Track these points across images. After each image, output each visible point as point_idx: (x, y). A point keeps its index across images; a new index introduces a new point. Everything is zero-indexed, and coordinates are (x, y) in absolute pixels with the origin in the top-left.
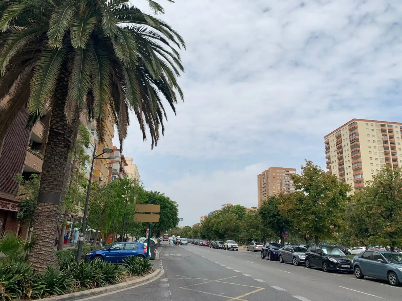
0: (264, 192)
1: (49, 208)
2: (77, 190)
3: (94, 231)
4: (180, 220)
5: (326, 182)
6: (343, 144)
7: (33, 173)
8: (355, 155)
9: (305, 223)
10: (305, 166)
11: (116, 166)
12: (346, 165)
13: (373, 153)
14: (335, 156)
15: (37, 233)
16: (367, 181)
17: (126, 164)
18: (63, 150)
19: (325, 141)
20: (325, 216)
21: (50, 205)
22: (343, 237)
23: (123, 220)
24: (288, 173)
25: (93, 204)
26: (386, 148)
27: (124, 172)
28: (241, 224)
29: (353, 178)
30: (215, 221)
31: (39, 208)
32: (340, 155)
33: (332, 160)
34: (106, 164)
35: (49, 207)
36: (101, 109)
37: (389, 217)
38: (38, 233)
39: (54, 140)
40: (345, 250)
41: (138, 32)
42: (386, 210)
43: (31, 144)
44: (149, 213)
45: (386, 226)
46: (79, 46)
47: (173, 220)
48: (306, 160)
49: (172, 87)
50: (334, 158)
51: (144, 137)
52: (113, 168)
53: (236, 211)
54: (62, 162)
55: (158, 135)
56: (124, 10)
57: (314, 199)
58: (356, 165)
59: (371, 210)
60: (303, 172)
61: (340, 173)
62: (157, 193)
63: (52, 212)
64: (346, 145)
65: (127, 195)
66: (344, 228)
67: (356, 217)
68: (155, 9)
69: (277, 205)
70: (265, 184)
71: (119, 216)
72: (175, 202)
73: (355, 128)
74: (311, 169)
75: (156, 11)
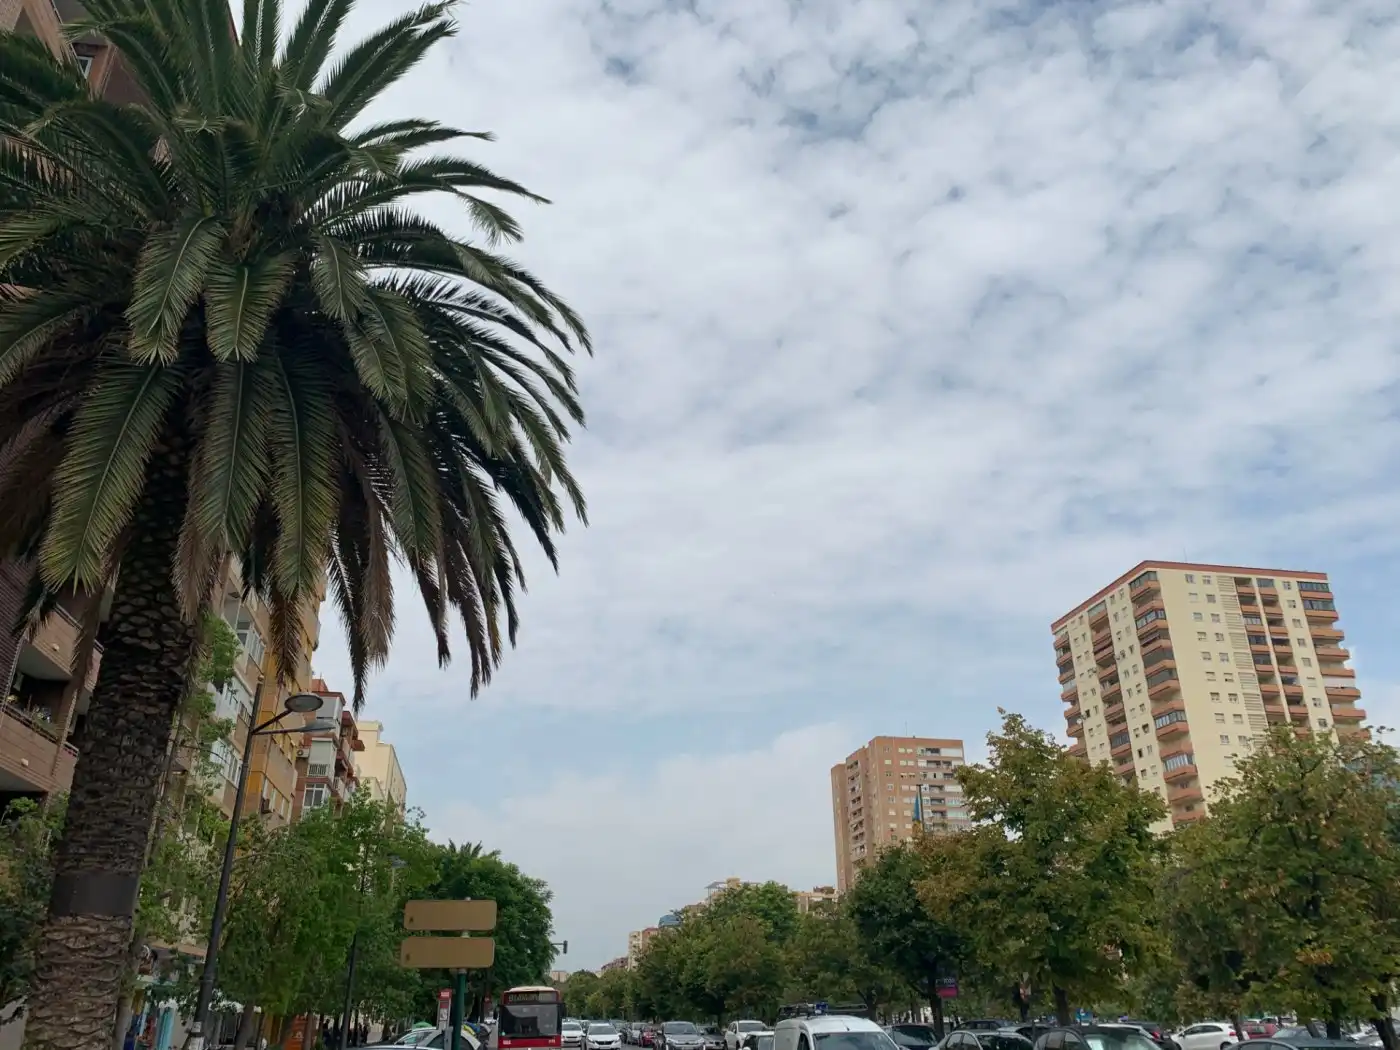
0: (856, 829)
1: (93, 935)
2: (182, 853)
3: (239, 1007)
4: (557, 952)
5: (1076, 787)
6: (1118, 648)
7: (19, 794)
8: (1160, 687)
9: (1014, 945)
10: (1000, 733)
11: (323, 755)
12: (1133, 723)
13: (1219, 676)
14: (1093, 691)
15: (40, 1037)
16: (1222, 783)
17: (359, 746)
18: (152, 711)
19: (1054, 639)
20: (1085, 913)
21: (95, 923)
22: (1153, 988)
23: (350, 959)
24: (934, 756)
25: (237, 902)
26: (1260, 658)
27: (350, 775)
28: (782, 956)
29: (1160, 768)
30: (688, 949)
31: (56, 936)
32: (1110, 689)
33: (1084, 705)
34: (286, 749)
35: (92, 931)
36: (303, 565)
37: (1308, 910)
38: (45, 1036)
39: (124, 677)
40: (1162, 1037)
41: (429, 299)
42: (1296, 883)
43: (17, 687)
44: (456, 934)
45: (1301, 946)
46: (233, 352)
47: (534, 952)
48: (1001, 711)
49: (549, 479)
50: (1092, 700)
51: (444, 651)
52: (312, 761)
53: (764, 905)
54: (147, 759)
55: (495, 646)
56: (383, 228)
57: (1042, 854)
58: (1166, 720)
59: (1245, 887)
60: (995, 755)
61: (1116, 750)
62: (472, 849)
63: (102, 951)
64: (1127, 652)
65: (364, 862)
66: (1156, 956)
67: (1194, 916)
68: (490, 225)
69: (912, 882)
70: (859, 798)
71: (333, 944)
72: (540, 884)
73: (1153, 593)
74: (1023, 744)
75: (493, 234)
